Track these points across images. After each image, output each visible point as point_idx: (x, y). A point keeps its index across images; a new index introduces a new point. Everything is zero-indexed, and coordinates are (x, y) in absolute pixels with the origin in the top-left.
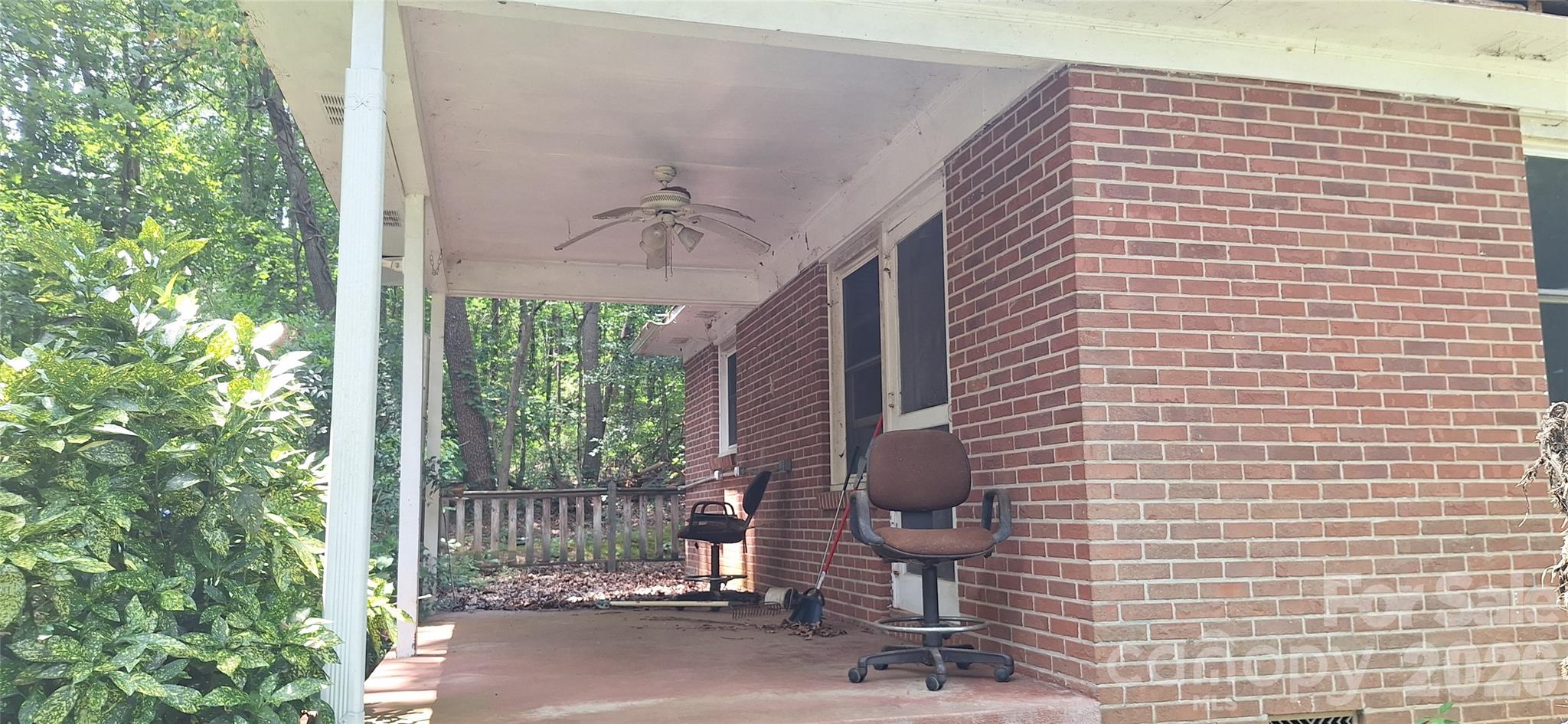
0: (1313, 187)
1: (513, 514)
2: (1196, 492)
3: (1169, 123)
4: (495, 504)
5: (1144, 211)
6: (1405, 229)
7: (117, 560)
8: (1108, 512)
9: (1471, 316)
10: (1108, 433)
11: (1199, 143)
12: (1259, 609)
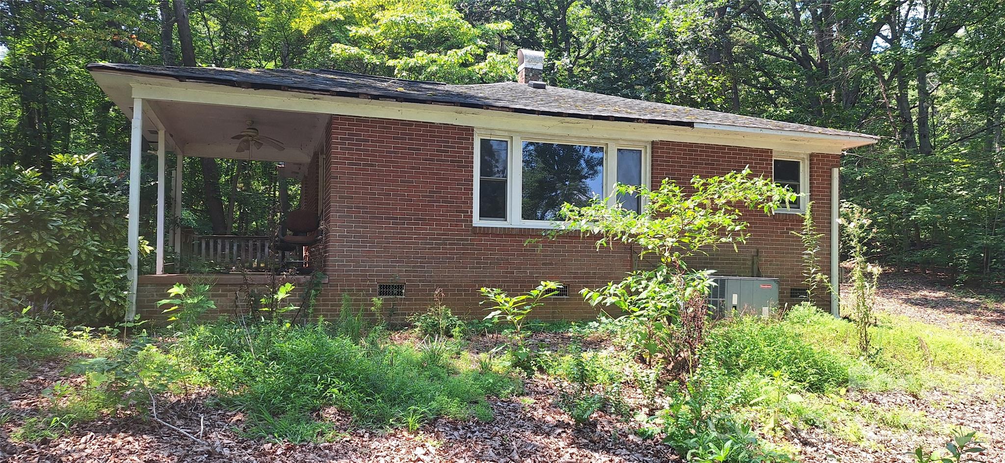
0: (405, 148)
1: (228, 246)
2: (362, 227)
3: (362, 130)
4: (219, 241)
5: (352, 154)
6: (433, 160)
7: (85, 229)
8: (336, 231)
9: (450, 184)
10: (337, 211)
11: (370, 136)
12: (377, 257)
